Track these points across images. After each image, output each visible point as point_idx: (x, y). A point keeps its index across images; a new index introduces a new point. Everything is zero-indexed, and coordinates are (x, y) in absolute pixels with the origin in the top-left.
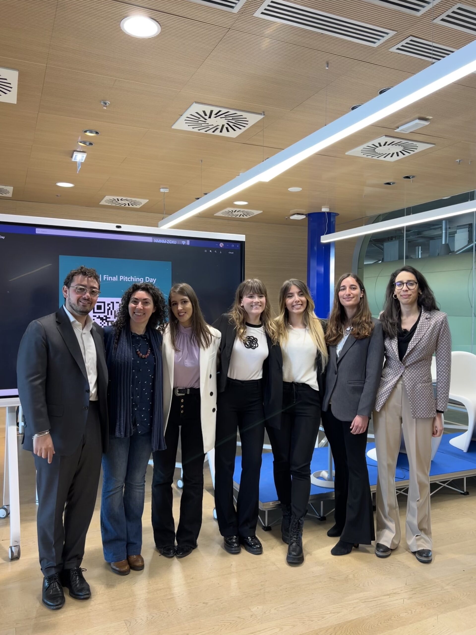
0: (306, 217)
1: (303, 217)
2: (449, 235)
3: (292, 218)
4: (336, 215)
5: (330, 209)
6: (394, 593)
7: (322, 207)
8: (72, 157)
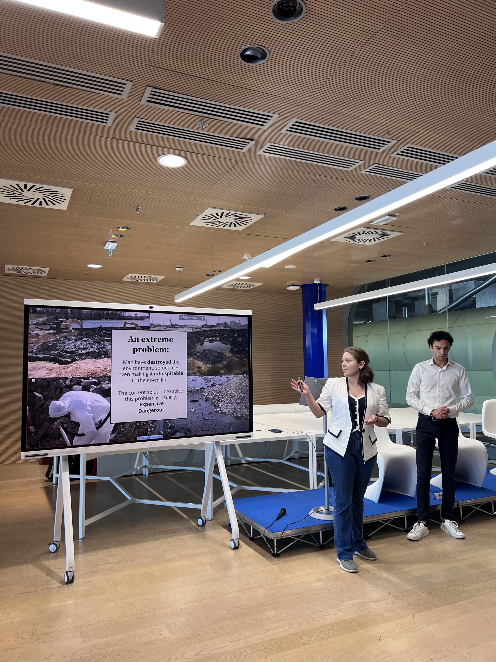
0: (301, 287)
1: (298, 288)
2: (431, 296)
3: (288, 288)
4: (326, 286)
5: (321, 281)
6: (380, 600)
7: (314, 279)
8: (104, 246)
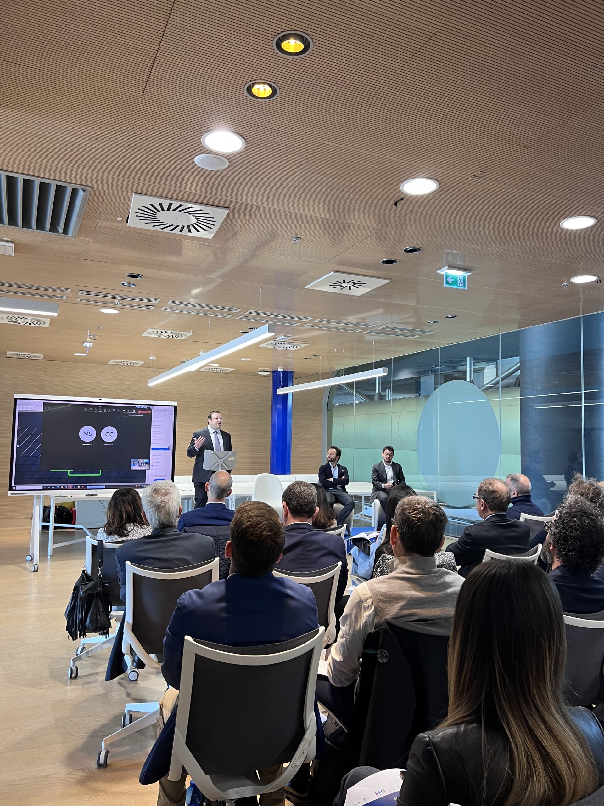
0: (271, 372)
1: (268, 373)
2: (474, 371)
3: (259, 373)
4: (292, 372)
5: (284, 369)
7: (278, 368)
8: (83, 344)
